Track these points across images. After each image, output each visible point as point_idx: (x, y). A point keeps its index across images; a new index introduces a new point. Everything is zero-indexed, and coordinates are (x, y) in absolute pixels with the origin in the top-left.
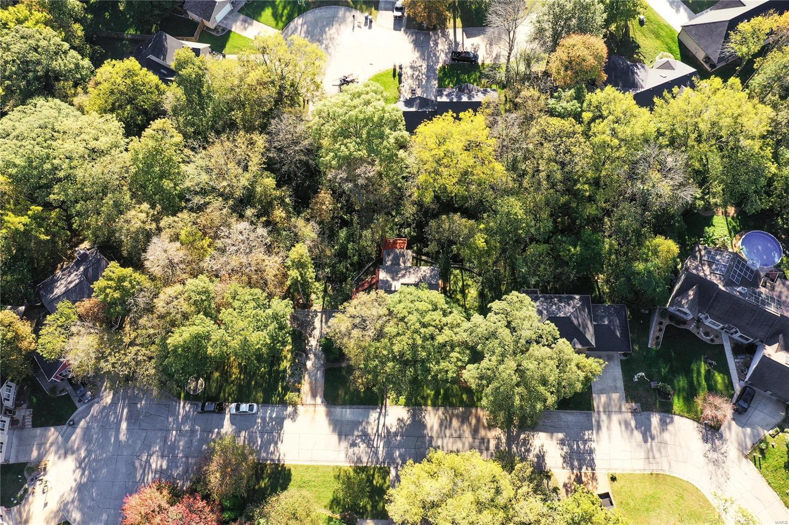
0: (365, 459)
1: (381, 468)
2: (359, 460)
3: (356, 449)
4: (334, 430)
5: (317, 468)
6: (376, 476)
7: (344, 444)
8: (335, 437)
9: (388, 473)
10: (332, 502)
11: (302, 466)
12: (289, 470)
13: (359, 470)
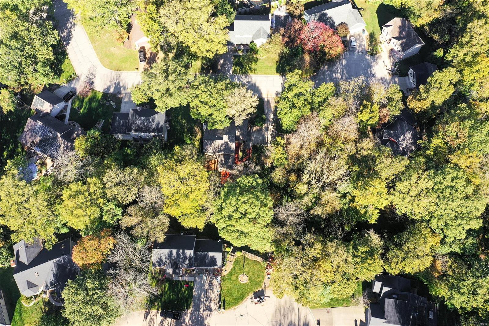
0: (244, 77)
1: (236, 73)
2: (246, 77)
3: (247, 80)
4: (258, 87)
5: (265, 73)
6: (238, 70)
7: (253, 82)
8: (257, 85)
9: (233, 72)
10: (257, 61)
11: (271, 74)
12: (277, 73)
13: (246, 73)
